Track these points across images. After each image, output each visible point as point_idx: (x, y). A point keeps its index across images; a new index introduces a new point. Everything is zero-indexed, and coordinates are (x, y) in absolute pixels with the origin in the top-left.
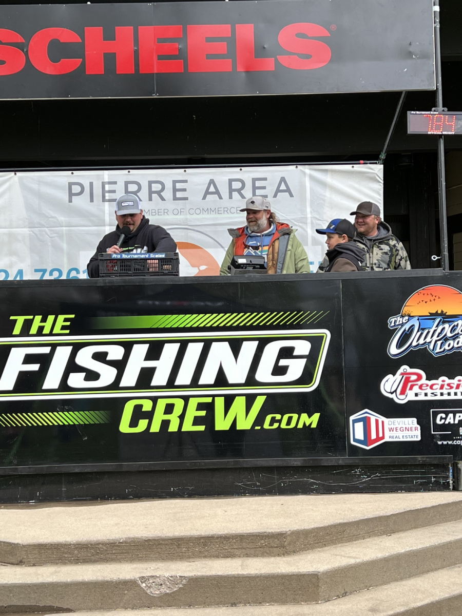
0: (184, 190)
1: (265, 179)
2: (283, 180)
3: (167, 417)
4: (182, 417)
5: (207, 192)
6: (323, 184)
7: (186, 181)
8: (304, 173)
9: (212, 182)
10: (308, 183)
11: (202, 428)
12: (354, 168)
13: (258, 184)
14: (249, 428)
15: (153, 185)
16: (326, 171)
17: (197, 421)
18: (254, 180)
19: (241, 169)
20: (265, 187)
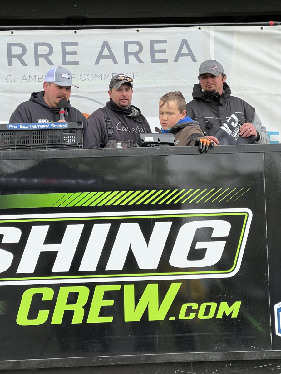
0: (75, 53)
1: (165, 42)
2: (185, 42)
3: (70, 307)
4: (87, 308)
5: (100, 56)
6: (229, 47)
7: (77, 44)
8: (208, 35)
9: (106, 44)
10: (212, 46)
11: (109, 319)
12: (263, 30)
13: (157, 47)
14: (162, 318)
15: (39, 47)
16: (232, 33)
17: (104, 311)
18: (153, 43)
19: (138, 31)
20: (165, 50)
